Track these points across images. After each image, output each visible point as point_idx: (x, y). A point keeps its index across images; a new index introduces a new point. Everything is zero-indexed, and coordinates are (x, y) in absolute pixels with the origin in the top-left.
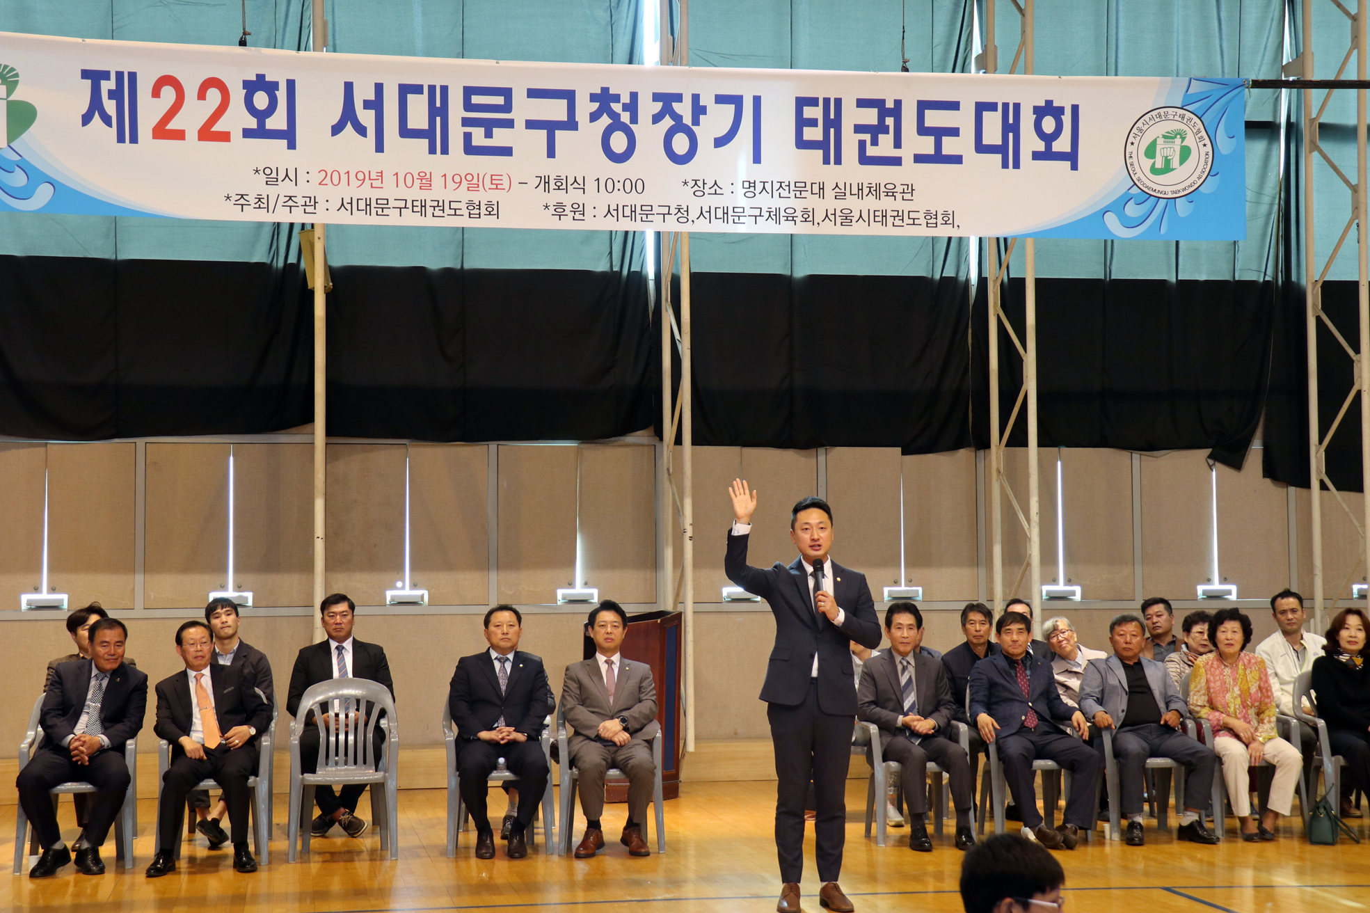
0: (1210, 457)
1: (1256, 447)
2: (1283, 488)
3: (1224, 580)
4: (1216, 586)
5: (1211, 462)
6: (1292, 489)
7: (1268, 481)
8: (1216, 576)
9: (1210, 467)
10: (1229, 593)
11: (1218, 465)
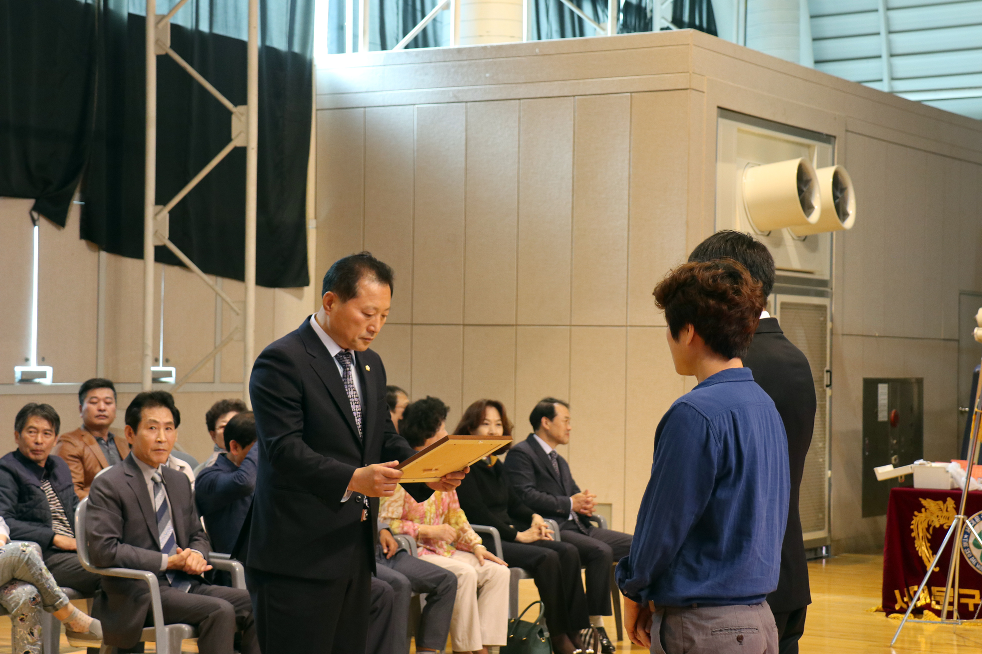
0: (35, 208)
1: (76, 204)
2: (95, 251)
3: (42, 360)
4: (33, 366)
5: (35, 215)
6: (104, 255)
7: (83, 243)
8: (33, 354)
9: (34, 222)
10: (43, 375)
11: (42, 221)
